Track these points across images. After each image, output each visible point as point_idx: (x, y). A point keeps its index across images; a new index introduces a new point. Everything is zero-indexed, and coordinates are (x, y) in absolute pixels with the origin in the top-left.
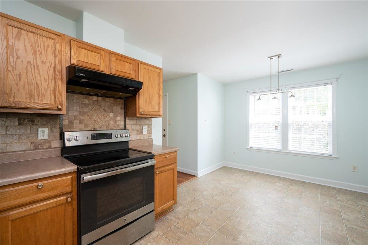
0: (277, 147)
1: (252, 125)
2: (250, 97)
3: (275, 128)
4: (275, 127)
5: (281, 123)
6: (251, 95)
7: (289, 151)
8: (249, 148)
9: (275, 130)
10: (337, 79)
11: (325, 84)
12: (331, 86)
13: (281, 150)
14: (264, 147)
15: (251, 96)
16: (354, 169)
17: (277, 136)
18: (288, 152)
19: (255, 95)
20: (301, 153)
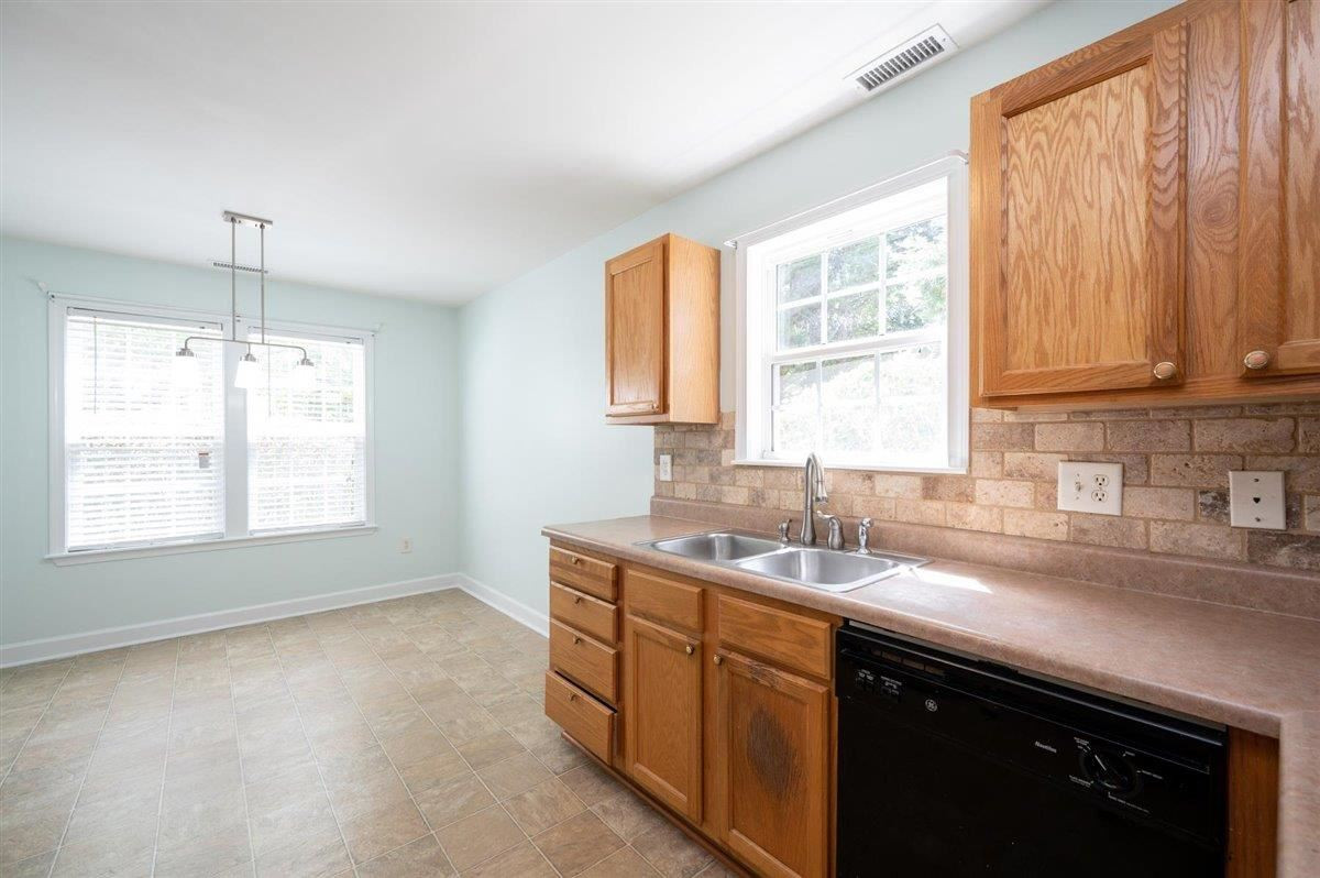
0: (206, 528)
1: (78, 452)
2: (70, 325)
3: (198, 461)
4: (197, 454)
5: (222, 441)
6: (70, 318)
7: (251, 532)
8: (66, 553)
9: (198, 468)
10: (374, 333)
11: (350, 340)
12: (361, 347)
13: (221, 535)
14: (148, 538)
15: (71, 321)
16: (407, 547)
17: (201, 488)
18: (248, 536)
19: (98, 320)
20: (289, 532)
